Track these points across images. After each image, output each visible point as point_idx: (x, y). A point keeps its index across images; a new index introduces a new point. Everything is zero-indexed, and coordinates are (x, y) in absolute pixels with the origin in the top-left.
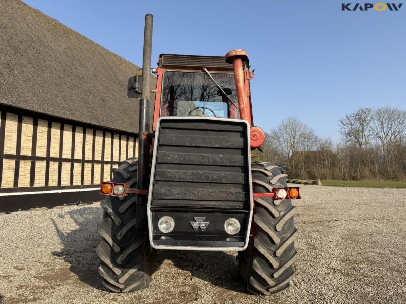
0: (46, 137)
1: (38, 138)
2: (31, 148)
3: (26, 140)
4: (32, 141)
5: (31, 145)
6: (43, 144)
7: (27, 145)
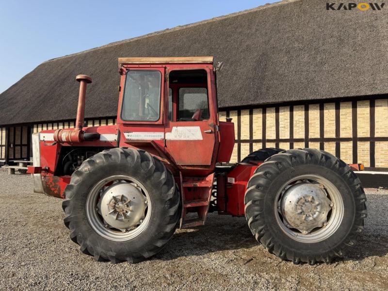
0: (351, 118)
1: (341, 120)
2: (335, 131)
3: (329, 124)
4: (335, 124)
5: (334, 128)
6: (347, 125)
7: (329, 129)
